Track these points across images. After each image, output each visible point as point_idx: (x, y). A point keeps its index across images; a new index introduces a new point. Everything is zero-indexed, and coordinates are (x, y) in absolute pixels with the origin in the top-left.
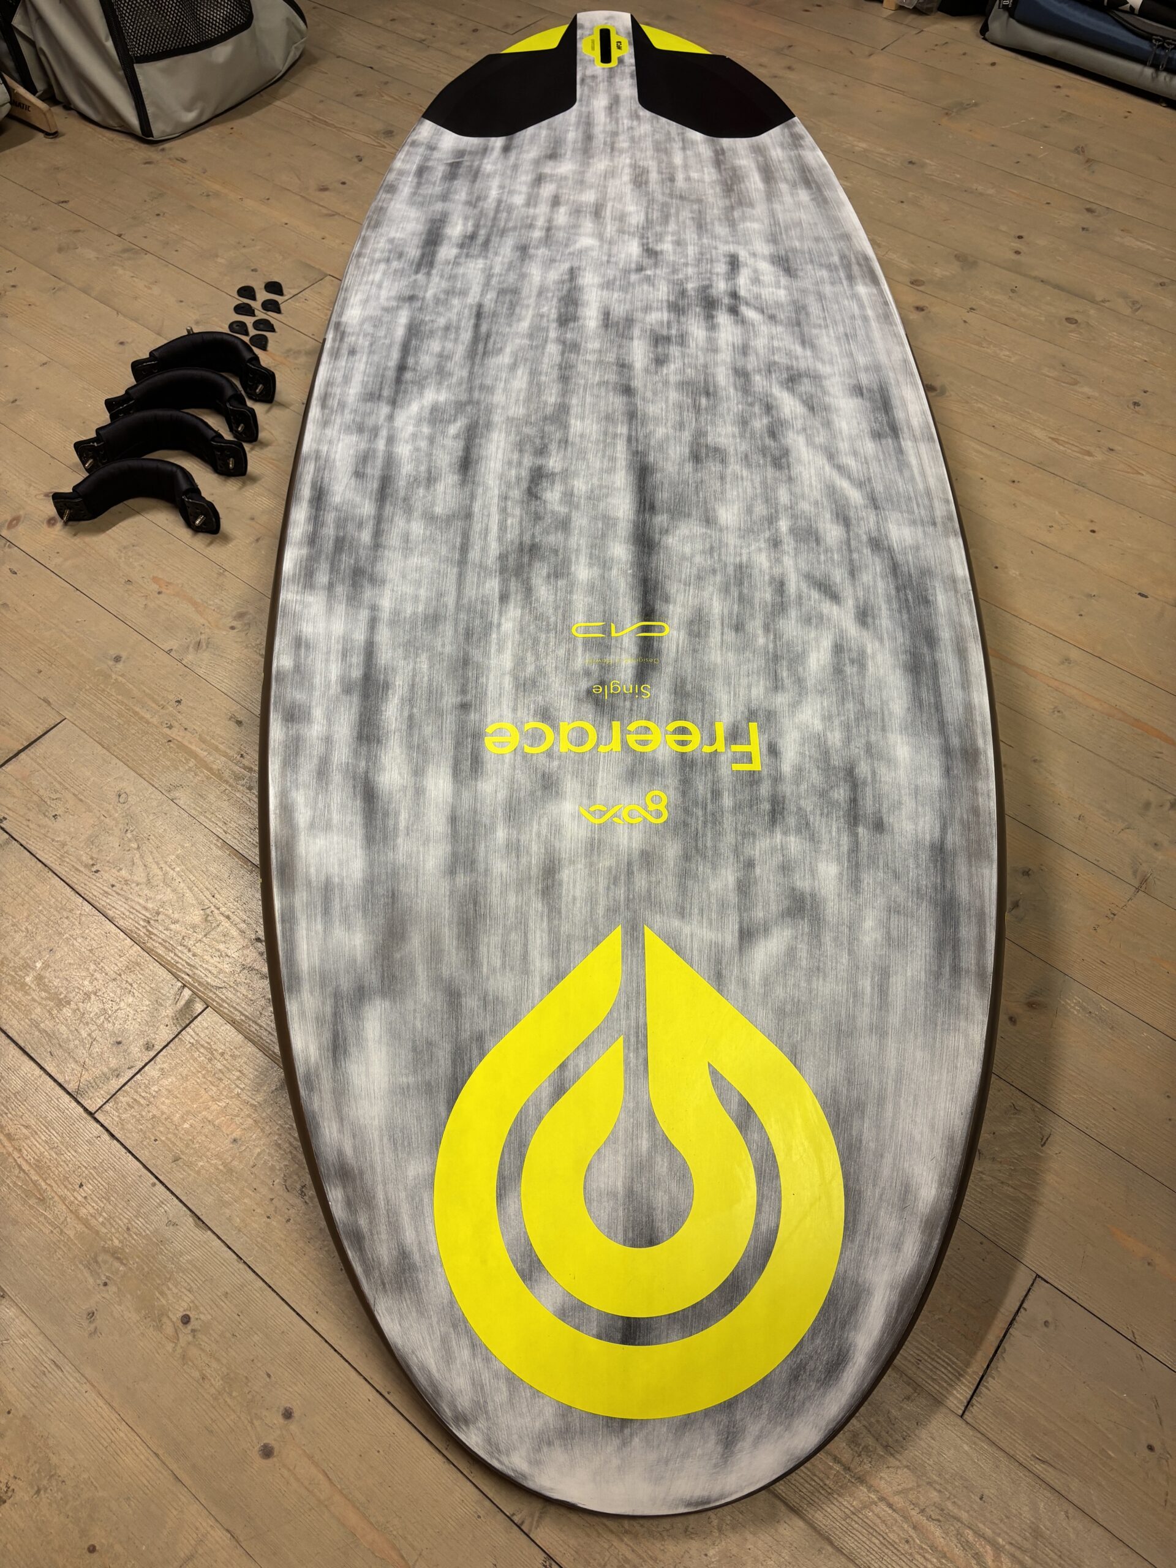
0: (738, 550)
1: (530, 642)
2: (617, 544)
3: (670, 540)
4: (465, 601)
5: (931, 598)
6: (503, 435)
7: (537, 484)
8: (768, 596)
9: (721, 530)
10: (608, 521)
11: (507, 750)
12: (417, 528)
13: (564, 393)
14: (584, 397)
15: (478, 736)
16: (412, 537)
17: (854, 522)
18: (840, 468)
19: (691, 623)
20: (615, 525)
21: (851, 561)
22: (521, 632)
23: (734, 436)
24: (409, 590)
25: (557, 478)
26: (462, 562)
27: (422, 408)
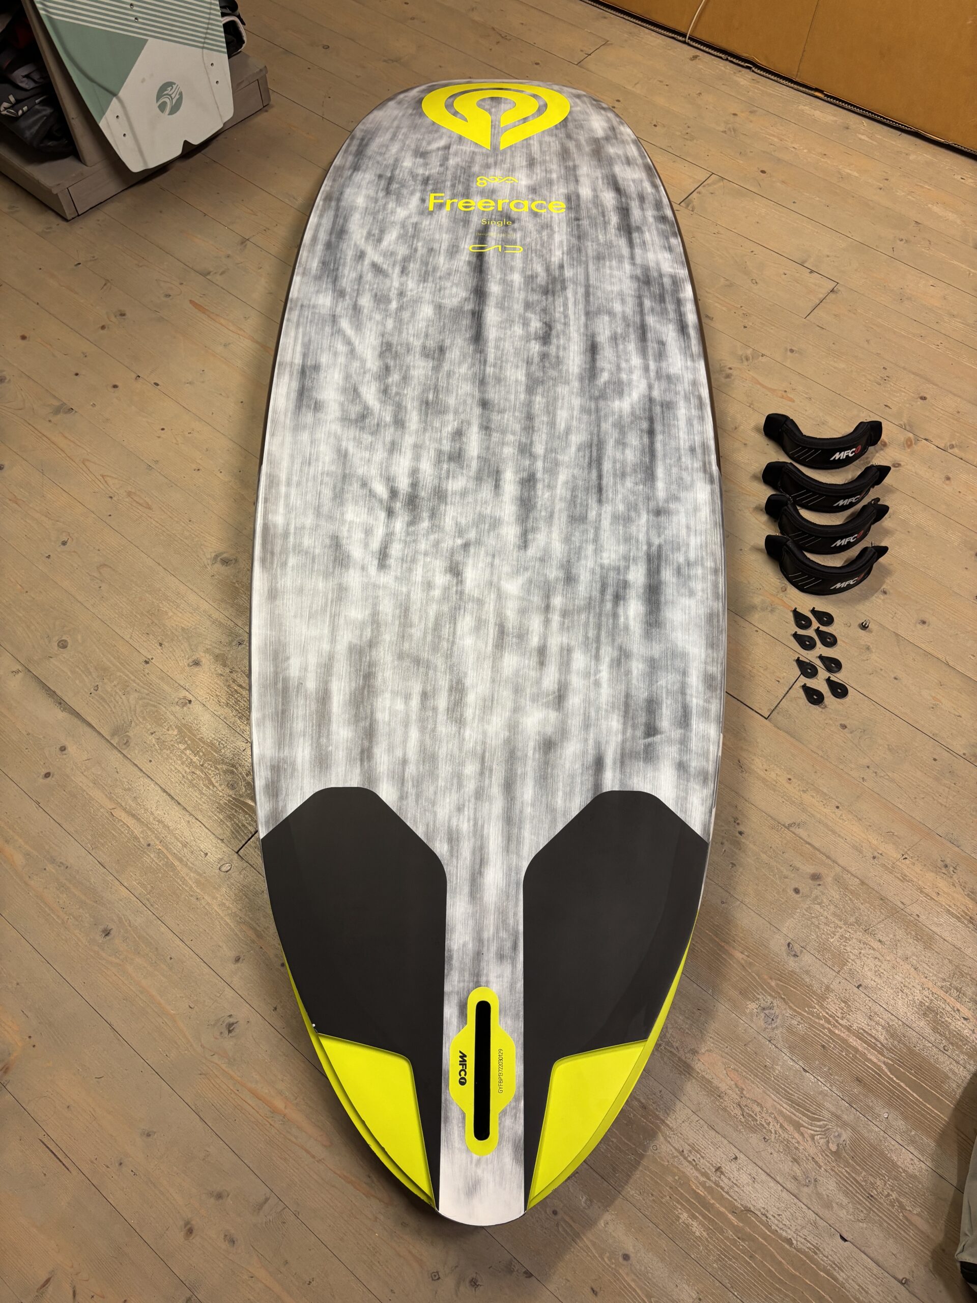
0: (424, 290)
1: (545, 245)
2: (496, 292)
3: (464, 295)
4: (583, 266)
5: (321, 265)
6: (571, 371)
7: (546, 332)
8: (412, 265)
9: (433, 301)
10: (501, 306)
11: (554, 202)
12: (618, 307)
13: (529, 404)
14: (516, 399)
15: (569, 208)
16: (619, 302)
17: (351, 307)
18: (348, 342)
19: (457, 252)
20: (497, 304)
21: (359, 284)
22: (550, 250)
23: (414, 367)
24: (616, 273)
25: (533, 336)
26: (587, 287)
27: (630, 395)
